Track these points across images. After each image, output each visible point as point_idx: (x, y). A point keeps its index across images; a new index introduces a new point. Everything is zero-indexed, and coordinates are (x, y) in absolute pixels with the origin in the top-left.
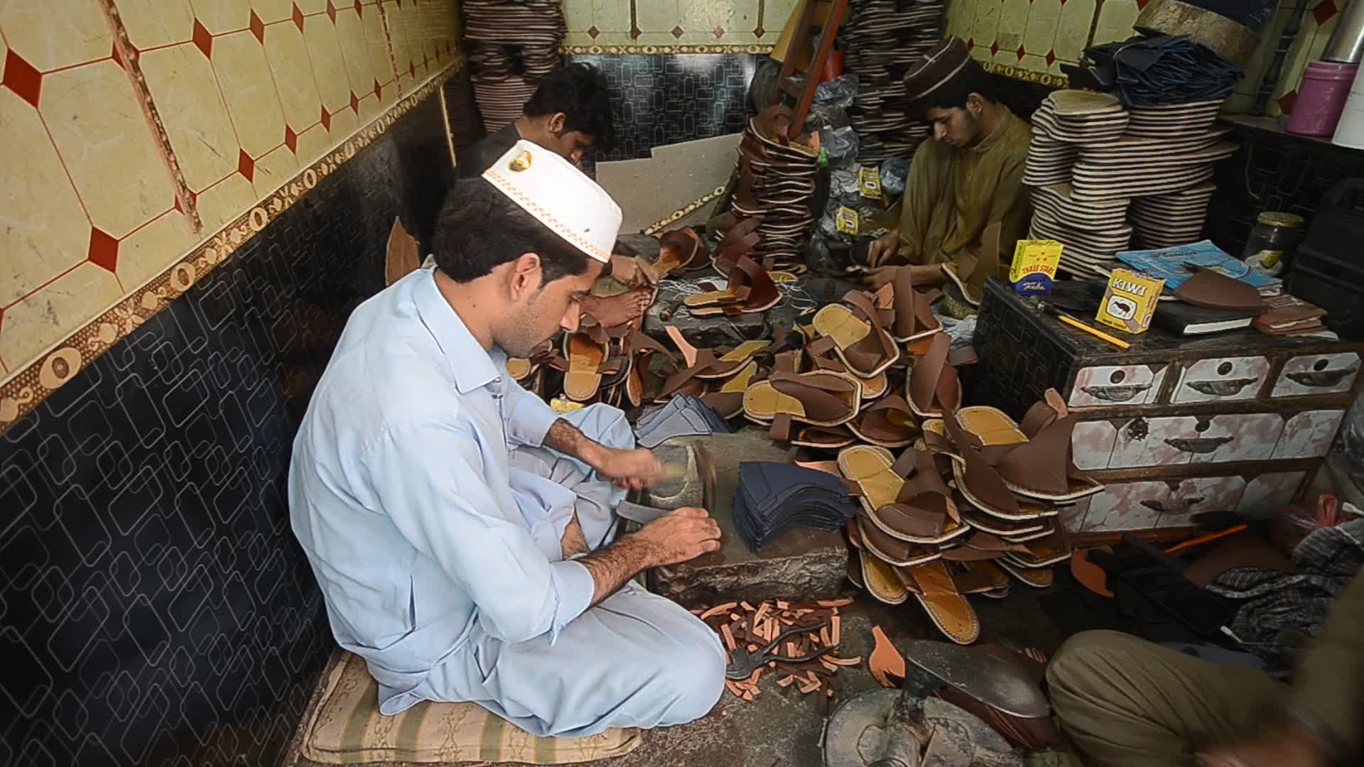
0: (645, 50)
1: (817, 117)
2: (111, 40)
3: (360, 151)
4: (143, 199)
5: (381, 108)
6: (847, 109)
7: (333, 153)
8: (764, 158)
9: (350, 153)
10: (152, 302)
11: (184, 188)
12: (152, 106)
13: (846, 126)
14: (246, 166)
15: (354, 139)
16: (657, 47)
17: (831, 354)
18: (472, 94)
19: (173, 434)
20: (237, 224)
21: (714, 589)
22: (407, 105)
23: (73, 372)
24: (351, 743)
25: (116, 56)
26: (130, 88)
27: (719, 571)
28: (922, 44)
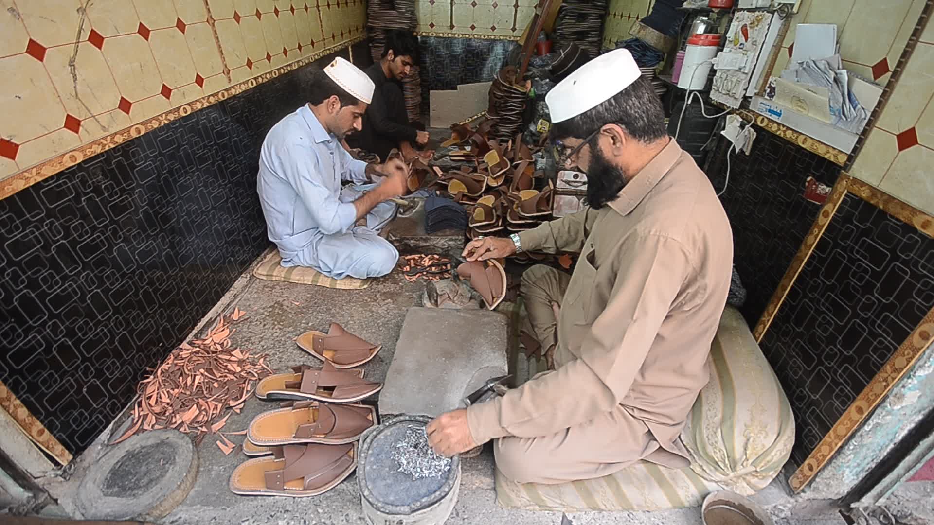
0: (482, 37)
1: (534, 73)
2: (207, 16)
3: (300, 67)
4: (212, 68)
5: (314, 52)
6: (550, 70)
7: (287, 66)
8: (501, 91)
9: (295, 67)
10: (213, 100)
11: (226, 67)
12: (217, 38)
13: (546, 78)
14: (250, 64)
15: (298, 62)
16: (462, 34)
17: (486, 169)
18: (370, 52)
19: (216, 144)
20: (244, 83)
21: (409, 245)
22: (328, 52)
23: (189, 113)
24: (269, 273)
25: (207, 21)
26: (212, 32)
27: (412, 239)
28: (590, 39)
